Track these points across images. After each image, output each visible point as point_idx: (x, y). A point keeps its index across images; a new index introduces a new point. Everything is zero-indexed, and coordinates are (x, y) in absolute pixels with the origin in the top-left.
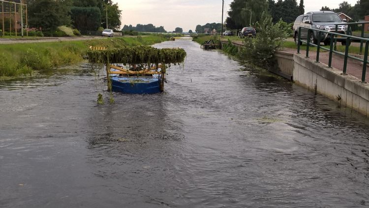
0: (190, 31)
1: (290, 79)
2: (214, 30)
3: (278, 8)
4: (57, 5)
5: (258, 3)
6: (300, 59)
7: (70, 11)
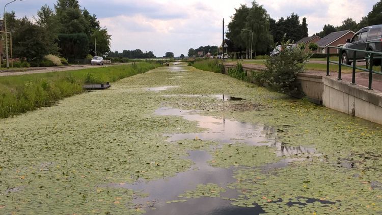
0: (182, 56)
1: (319, 103)
2: (209, 53)
3: (279, 27)
4: (43, 33)
5: (258, 22)
6: (332, 82)
7: (57, 39)
